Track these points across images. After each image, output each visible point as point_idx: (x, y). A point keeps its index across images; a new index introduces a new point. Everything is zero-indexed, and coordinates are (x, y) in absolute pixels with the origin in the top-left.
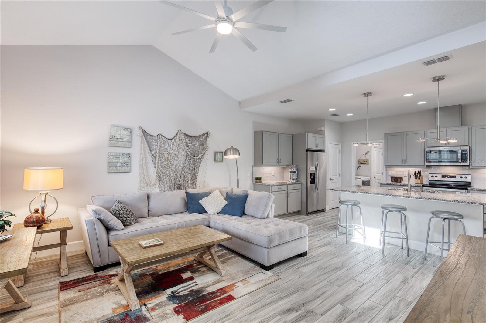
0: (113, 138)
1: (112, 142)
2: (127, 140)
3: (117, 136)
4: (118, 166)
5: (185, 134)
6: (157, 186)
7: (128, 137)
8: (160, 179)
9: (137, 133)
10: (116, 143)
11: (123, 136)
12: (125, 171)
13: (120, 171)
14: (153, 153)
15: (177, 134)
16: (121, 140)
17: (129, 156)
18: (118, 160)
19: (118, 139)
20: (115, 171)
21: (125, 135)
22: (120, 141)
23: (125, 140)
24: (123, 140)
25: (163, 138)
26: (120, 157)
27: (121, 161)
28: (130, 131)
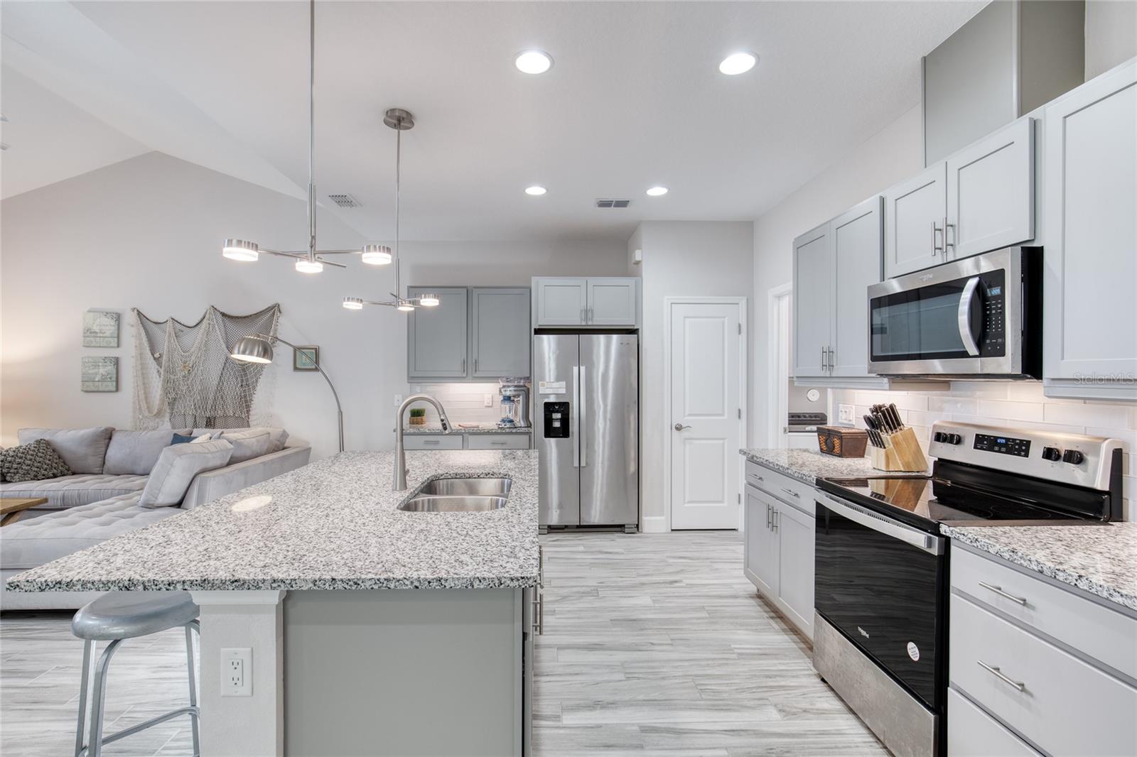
0: (89, 332)
1: (88, 339)
2: (112, 333)
3: (96, 328)
4: (97, 380)
5: (224, 315)
6: (167, 419)
7: (113, 328)
8: (172, 404)
9: (130, 319)
10: (93, 340)
11: (104, 328)
12: (107, 389)
13: (100, 389)
14: (157, 355)
15: (204, 318)
16: (101, 335)
17: (117, 362)
18: (96, 370)
19: (96, 333)
20: (93, 389)
21: (108, 326)
22: (100, 337)
23: (108, 334)
24: (104, 335)
25: (177, 325)
26: (100, 364)
27: (102, 371)
28: (118, 318)
